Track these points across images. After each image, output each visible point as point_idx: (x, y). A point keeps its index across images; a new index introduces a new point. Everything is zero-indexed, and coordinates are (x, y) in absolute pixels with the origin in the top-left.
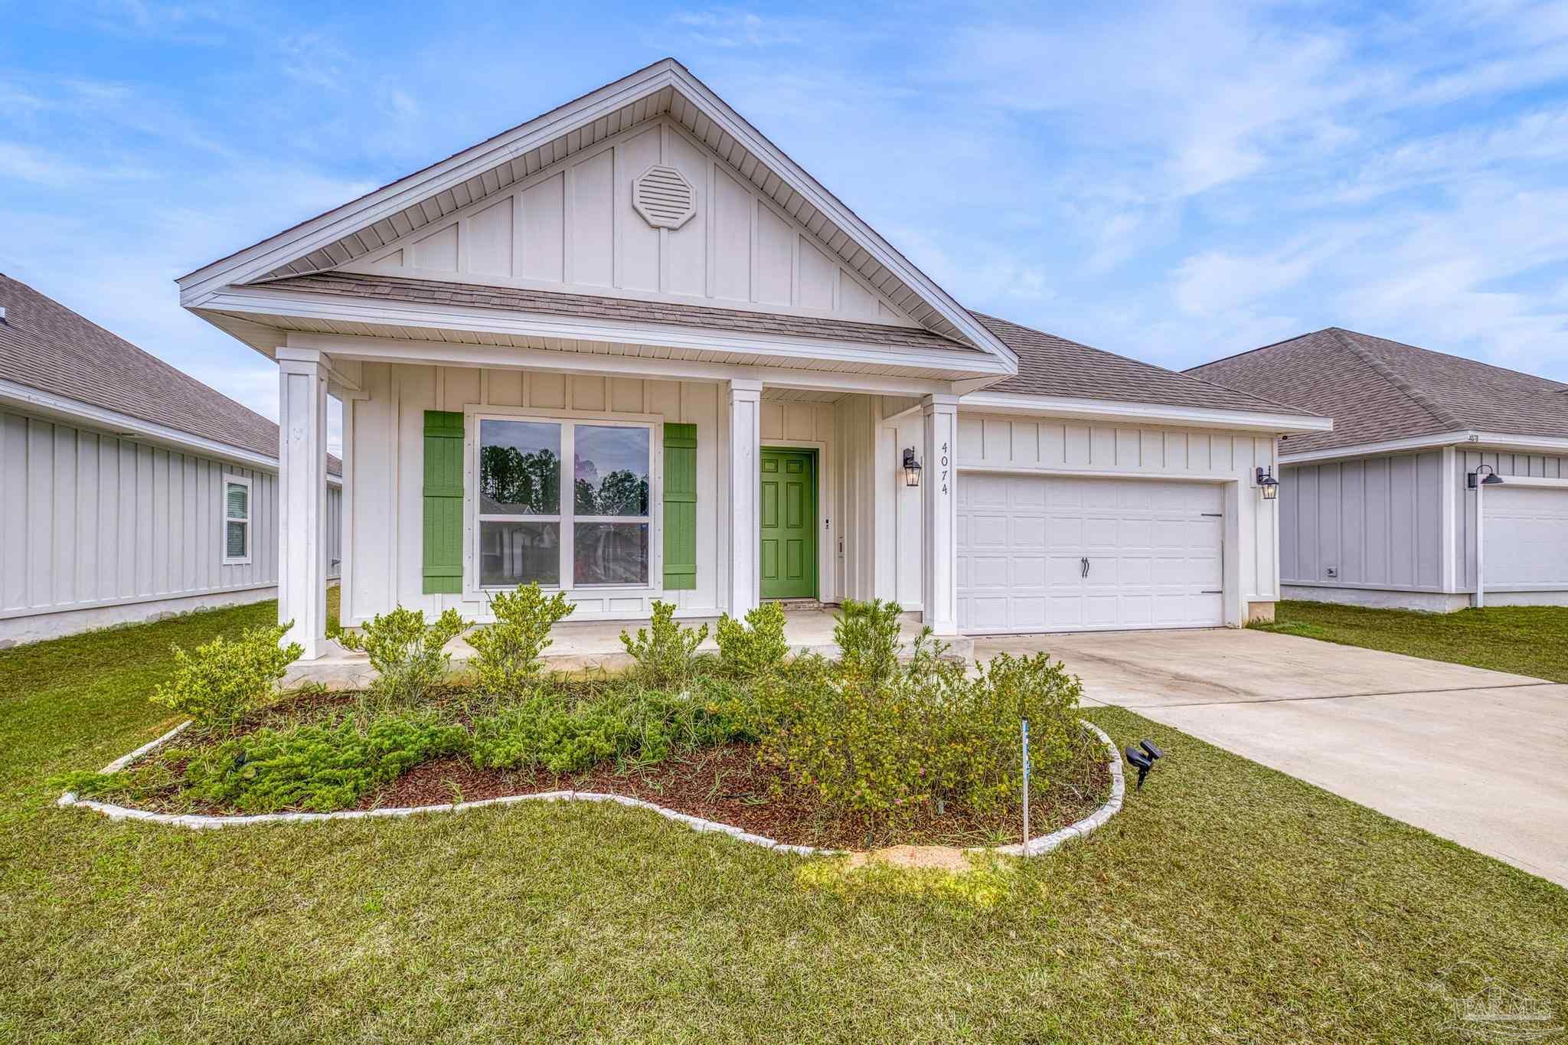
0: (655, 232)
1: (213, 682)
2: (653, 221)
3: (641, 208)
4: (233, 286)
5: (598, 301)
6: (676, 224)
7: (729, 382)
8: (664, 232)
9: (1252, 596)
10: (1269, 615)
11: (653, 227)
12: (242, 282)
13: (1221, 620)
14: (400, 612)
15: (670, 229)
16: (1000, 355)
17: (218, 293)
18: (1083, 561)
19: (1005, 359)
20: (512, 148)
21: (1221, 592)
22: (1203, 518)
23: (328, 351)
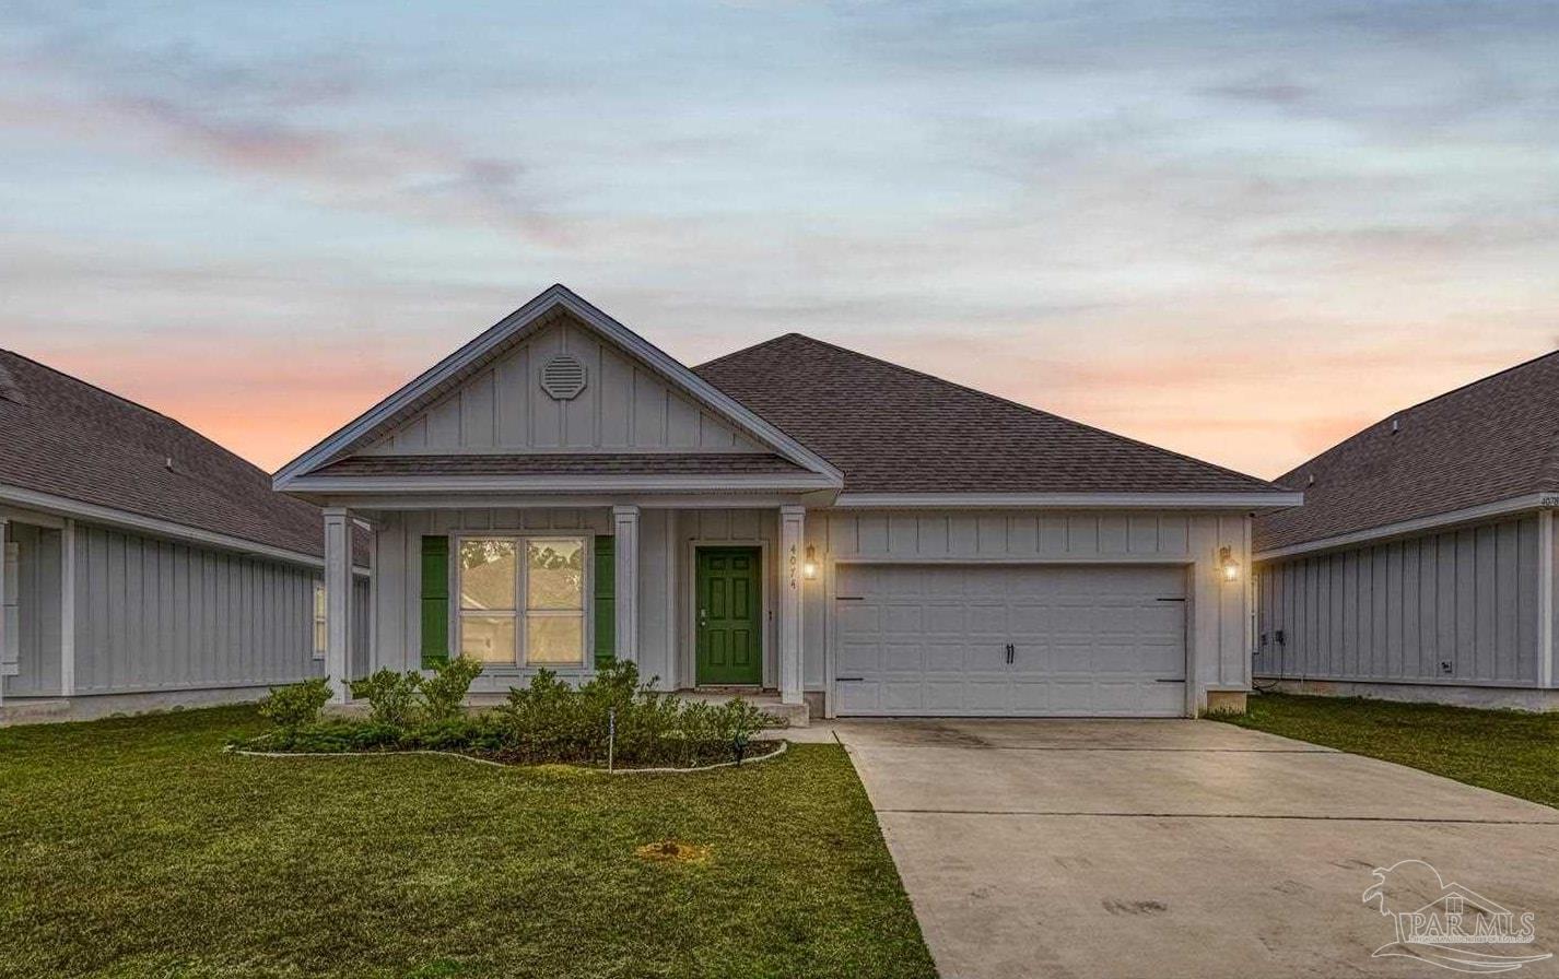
0: (556, 404)
1: (287, 704)
2: (556, 396)
3: (546, 387)
4: (298, 476)
5: (515, 458)
6: (572, 395)
7: (610, 508)
8: (564, 402)
9: (1213, 684)
10: (1240, 706)
11: (555, 399)
12: (302, 473)
13: (1183, 709)
14: (385, 672)
15: (567, 400)
16: (826, 472)
17: (290, 482)
18: (1008, 647)
19: (830, 475)
20: (454, 366)
21: (1183, 681)
22: (1159, 603)
23: (354, 507)
